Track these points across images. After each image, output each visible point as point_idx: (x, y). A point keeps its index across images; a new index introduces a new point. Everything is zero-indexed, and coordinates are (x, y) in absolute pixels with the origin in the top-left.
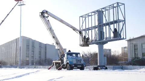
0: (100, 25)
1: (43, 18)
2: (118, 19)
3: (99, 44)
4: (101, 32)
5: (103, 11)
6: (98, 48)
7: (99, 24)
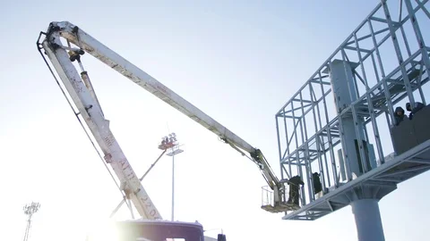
0: (345, 111)
1: (53, 55)
2: (422, 44)
3: (355, 196)
4: (356, 141)
5: (353, 66)
6: (353, 216)
7: (340, 111)
